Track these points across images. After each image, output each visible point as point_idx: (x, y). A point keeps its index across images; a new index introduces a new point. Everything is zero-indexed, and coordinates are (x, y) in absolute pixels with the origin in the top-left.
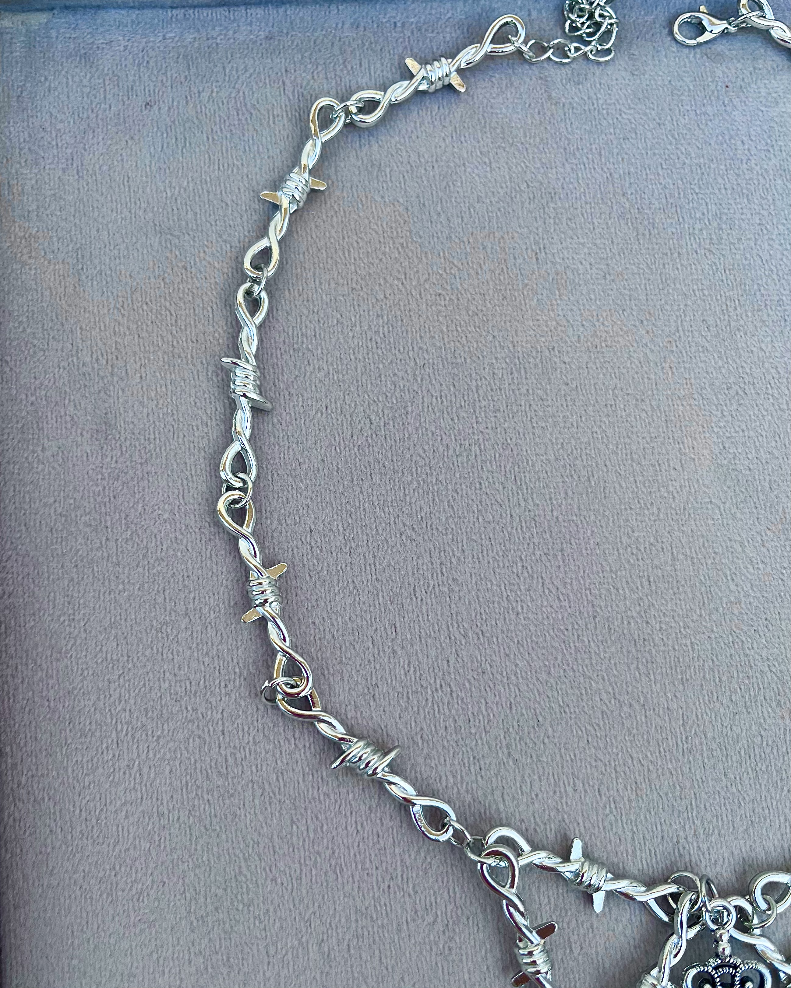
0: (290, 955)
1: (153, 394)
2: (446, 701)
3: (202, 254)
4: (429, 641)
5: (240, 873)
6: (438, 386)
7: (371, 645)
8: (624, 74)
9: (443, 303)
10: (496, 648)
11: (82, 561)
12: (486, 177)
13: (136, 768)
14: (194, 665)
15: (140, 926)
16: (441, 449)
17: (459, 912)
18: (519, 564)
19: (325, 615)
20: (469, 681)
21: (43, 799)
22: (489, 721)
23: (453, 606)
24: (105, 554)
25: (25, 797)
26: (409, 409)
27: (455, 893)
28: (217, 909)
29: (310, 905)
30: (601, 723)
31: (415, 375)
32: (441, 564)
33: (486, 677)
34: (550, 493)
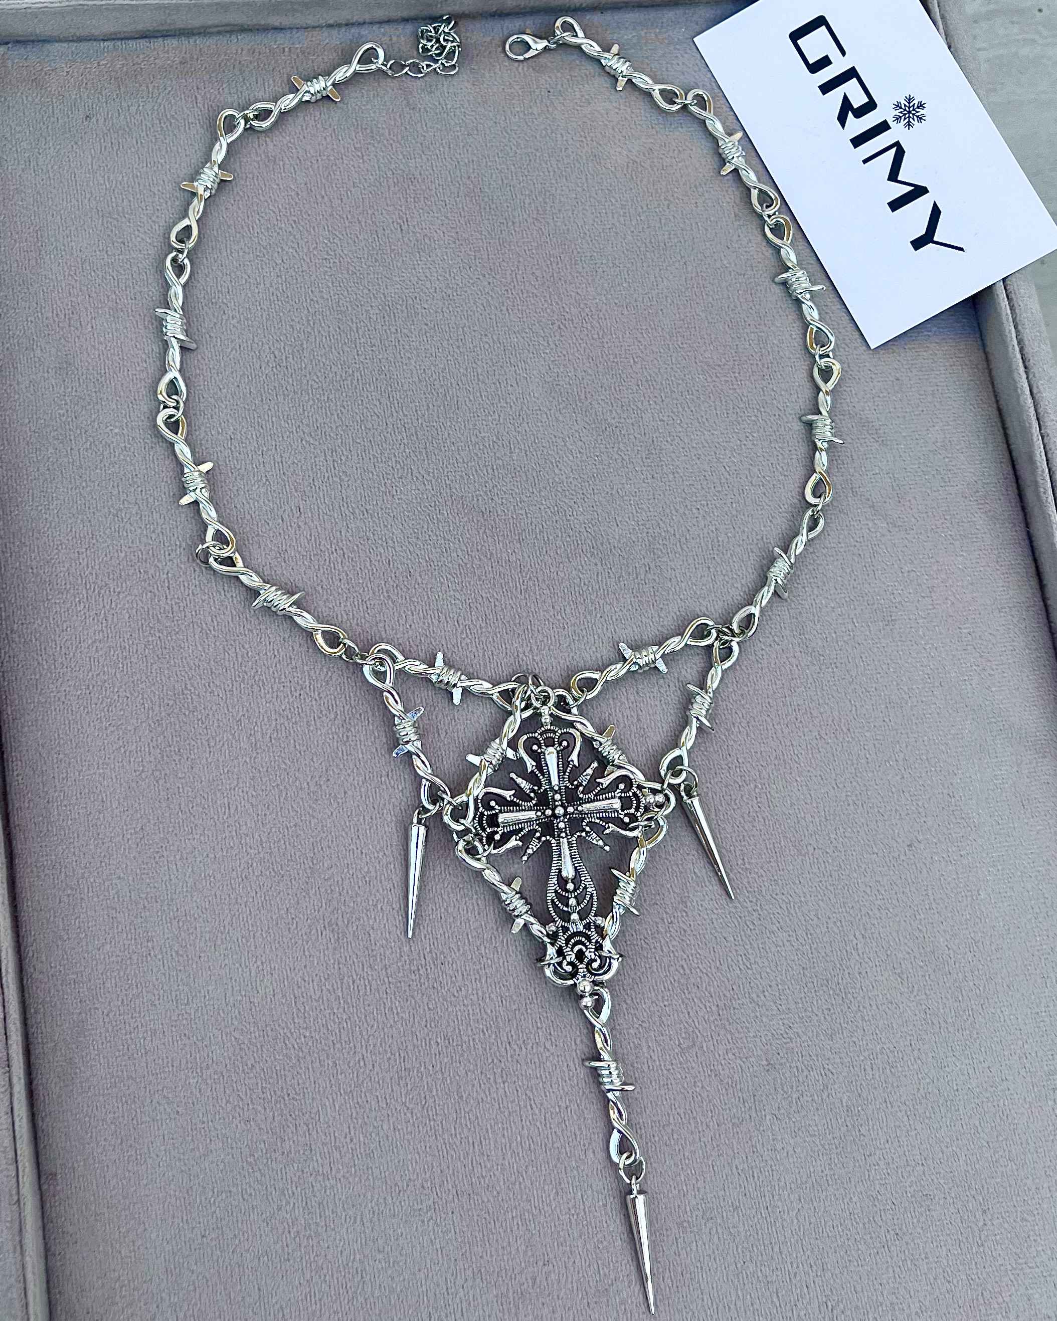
0: (226, 746)
1: (102, 339)
2: (339, 560)
3: (136, 232)
4: (325, 517)
5: (186, 688)
6: (326, 328)
7: (280, 521)
8: (467, 84)
9: (328, 265)
10: (377, 521)
11: (53, 465)
12: (359, 167)
13: (102, 615)
14: (144, 539)
15: (111, 729)
16: (331, 376)
17: (354, 711)
18: (393, 460)
19: (244, 501)
20: (357, 546)
21: (31, 641)
22: (373, 574)
23: (343, 491)
24: (71, 460)
25: (17, 639)
26: (305, 346)
27: (350, 697)
28: (169, 715)
29: (241, 709)
30: (458, 573)
31: (308, 321)
32: (334, 461)
33: (370, 542)
34: (416, 406)
